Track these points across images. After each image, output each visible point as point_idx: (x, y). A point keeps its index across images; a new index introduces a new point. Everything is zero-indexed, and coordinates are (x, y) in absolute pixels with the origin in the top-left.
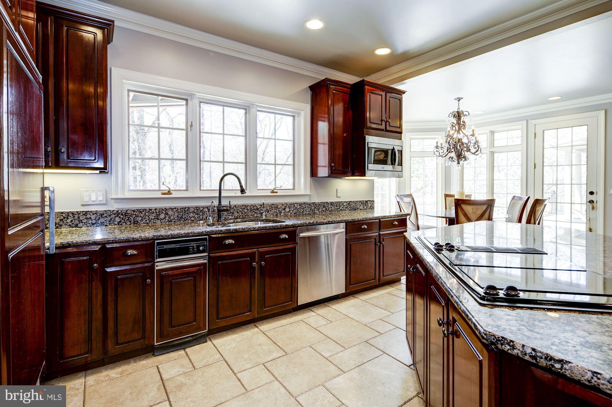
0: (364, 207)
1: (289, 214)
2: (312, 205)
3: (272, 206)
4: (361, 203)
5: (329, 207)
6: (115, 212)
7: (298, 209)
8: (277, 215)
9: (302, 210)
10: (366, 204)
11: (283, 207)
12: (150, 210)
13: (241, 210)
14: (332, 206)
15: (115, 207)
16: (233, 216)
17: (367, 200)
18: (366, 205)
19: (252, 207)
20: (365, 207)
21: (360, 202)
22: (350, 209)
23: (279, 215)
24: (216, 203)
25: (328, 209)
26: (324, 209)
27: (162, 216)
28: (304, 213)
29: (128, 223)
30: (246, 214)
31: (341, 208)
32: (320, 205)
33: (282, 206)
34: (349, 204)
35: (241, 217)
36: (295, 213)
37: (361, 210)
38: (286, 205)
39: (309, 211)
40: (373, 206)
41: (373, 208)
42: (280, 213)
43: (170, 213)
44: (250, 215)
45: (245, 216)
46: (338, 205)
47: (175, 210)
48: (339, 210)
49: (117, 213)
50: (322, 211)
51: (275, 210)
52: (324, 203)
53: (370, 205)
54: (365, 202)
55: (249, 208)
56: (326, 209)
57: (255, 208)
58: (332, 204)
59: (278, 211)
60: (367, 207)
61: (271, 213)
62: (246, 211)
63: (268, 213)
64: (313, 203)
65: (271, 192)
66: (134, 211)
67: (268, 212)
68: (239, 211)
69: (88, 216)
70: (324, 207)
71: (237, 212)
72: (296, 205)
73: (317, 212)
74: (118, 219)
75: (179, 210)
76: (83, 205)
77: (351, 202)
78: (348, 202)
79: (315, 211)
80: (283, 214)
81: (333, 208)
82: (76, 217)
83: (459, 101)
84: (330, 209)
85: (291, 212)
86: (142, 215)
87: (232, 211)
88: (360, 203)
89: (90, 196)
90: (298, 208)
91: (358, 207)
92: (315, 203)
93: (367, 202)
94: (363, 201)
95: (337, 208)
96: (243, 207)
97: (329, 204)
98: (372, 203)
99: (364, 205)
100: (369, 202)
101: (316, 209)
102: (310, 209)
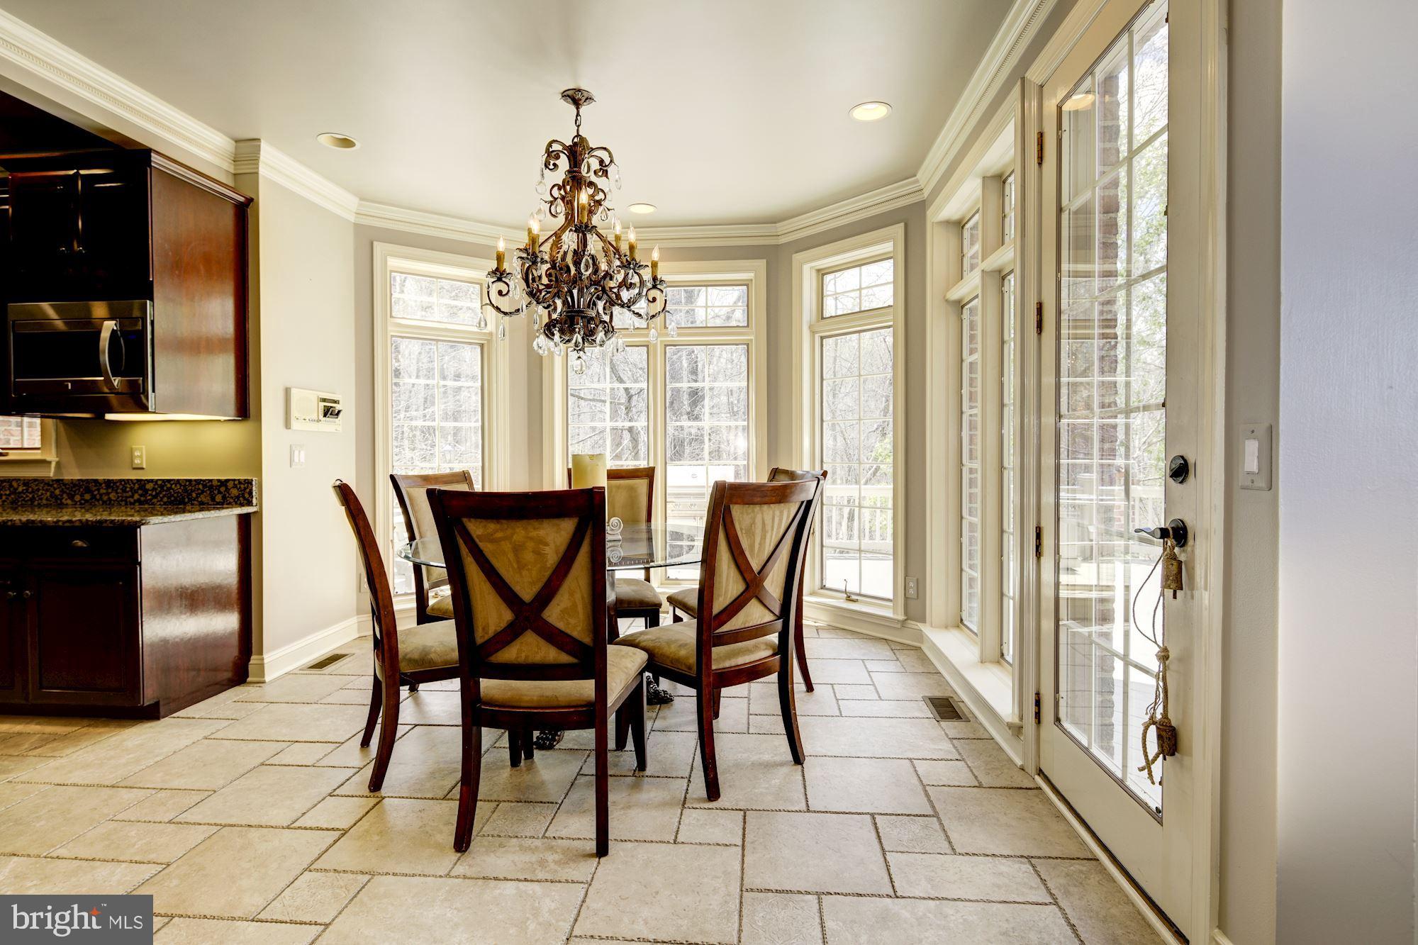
0: (213, 499)
2: (56, 486)
4: (205, 486)
5: (103, 491)
7: (20, 493)
9: (31, 496)
18: (220, 492)
20: (219, 498)
22: (165, 499)
31: (136, 496)
32: (75, 486)
34: (162, 487)
36: (14, 502)
39: (47, 499)
40: (249, 496)
41: (249, 501)
50: (83, 502)
53: (235, 492)
54: (215, 483)
58: (108, 484)
60: (224, 498)
64: (58, 481)
70: (86, 492)
73: (69, 502)
77: (168, 481)
78: (160, 482)
81: (113, 496)
84: (106, 498)
88: (201, 487)
91: (194, 495)
92: (62, 480)
93: (224, 483)
94: (209, 481)
97: (101, 484)
98: (242, 486)
99: (216, 492)
100: (230, 485)
101: (65, 496)
102: (51, 495)
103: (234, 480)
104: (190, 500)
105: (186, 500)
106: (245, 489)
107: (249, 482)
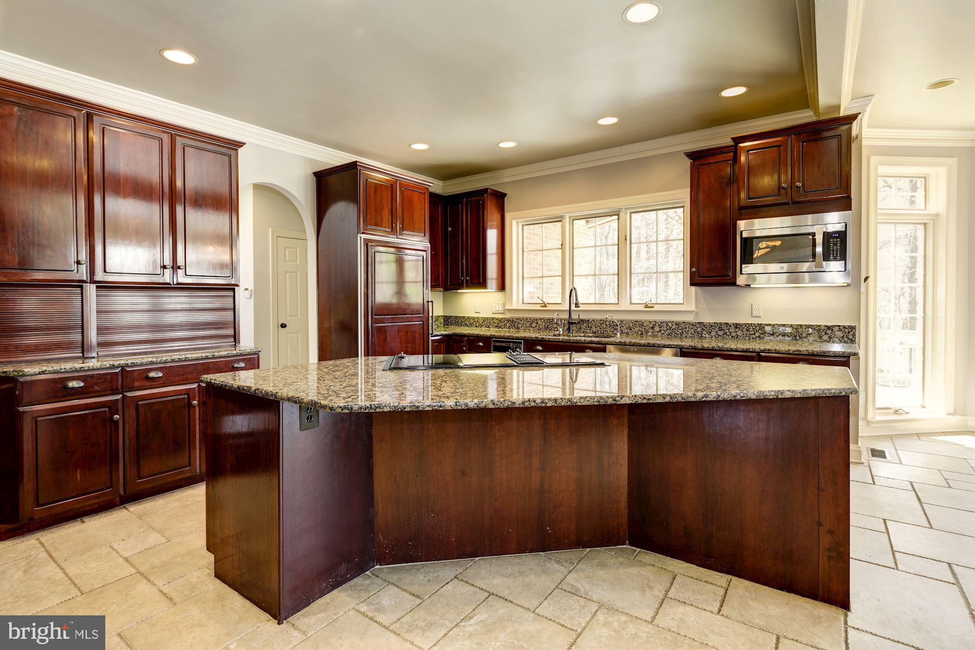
0: (820, 337)
1: (660, 334)
2: (698, 326)
3: (636, 323)
4: (813, 329)
5: (732, 330)
6: (507, 319)
7: (673, 329)
8: (642, 334)
9: (681, 331)
10: (829, 332)
11: (651, 326)
12: (527, 319)
13: (599, 325)
14: (737, 330)
15: (508, 316)
16: (591, 331)
17: (829, 324)
18: (826, 333)
19: (611, 322)
20: (825, 338)
21: (809, 326)
23: (644, 334)
24: (566, 316)
25: (728, 333)
26: (721, 333)
27: (534, 325)
28: (684, 335)
29: (514, 328)
30: (605, 330)
32: (711, 326)
33: (649, 324)
34: (779, 329)
35: (599, 332)
36: (669, 334)
37: (812, 341)
38: (654, 323)
39: (691, 334)
40: (851, 337)
42: (647, 332)
43: (539, 322)
44: (609, 331)
45: (604, 331)
46: (751, 330)
47: (543, 320)
48: (754, 336)
49: (508, 320)
50: (717, 336)
51: (640, 329)
52: (721, 324)
53: (839, 334)
54: (823, 327)
55: (607, 323)
56: (725, 333)
57: (614, 324)
58: (737, 326)
59: (643, 330)
60: (830, 338)
61: (635, 331)
62: (605, 326)
63: (631, 331)
64: (699, 323)
65: (645, 307)
66: (517, 319)
67: (631, 329)
68: (597, 326)
69: (494, 321)
70: (720, 330)
71: (595, 326)
72: (670, 324)
73: (707, 336)
74: (508, 325)
75: (546, 321)
76: (493, 313)
77: (784, 325)
78: (777, 326)
79: (703, 335)
80: (650, 334)
81: (739, 333)
82: (489, 320)
84: (734, 334)
85: (663, 332)
86: (522, 323)
87: (590, 325)
88: (810, 329)
89: (496, 306)
90: (673, 327)
91: (805, 335)
92: (702, 323)
93: (829, 328)
94: (818, 326)
95: (748, 333)
96: (601, 322)
97: (730, 326)
98: (847, 330)
99: (824, 333)
101: (704, 332)
102: (694, 331)
103: (839, 326)
105: (798, 338)
106: (849, 332)
107: (853, 328)
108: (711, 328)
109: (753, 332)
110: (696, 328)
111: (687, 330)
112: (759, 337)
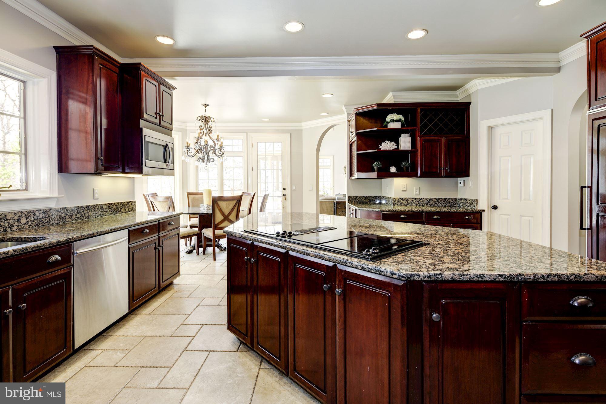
0: (125, 210)
1: (27, 226)
2: (62, 212)
5: (85, 212)
7: (40, 219)
8: (5, 230)
9: (48, 220)
10: (128, 206)
11: (16, 218)
14: (88, 211)
17: (128, 201)
20: (127, 210)
21: (121, 203)
22: (110, 212)
25: (83, 215)
26: (78, 216)
28: (51, 223)
32: (72, 210)
33: (13, 216)
34: (109, 207)
36: (37, 225)
37: (122, 213)
38: (20, 214)
39: (57, 220)
40: (135, 207)
41: (135, 210)
42: (11, 227)
46: (96, 210)
48: (98, 215)
50: (76, 219)
51: (2, 224)
52: (78, 208)
53: (131, 206)
54: (126, 203)
56: (82, 215)
58: (88, 207)
59: (7, 225)
60: (128, 209)
64: (63, 208)
70: (78, 213)
72: (37, 213)
73: (69, 220)
77: (111, 204)
78: (108, 205)
79: (67, 220)
80: (15, 228)
83: (206, 107)
84: (87, 215)
85: (30, 223)
88: (122, 205)
90: (41, 216)
91: (120, 209)
92: (66, 208)
93: (128, 203)
94: (125, 202)
95: (95, 212)
98: (133, 204)
99: (126, 207)
100: (130, 203)
101: (67, 217)
102: (60, 217)
104: (118, 211)
108: (72, 212)
109: (97, 212)
110: (60, 214)
111: (53, 217)
112: (100, 214)
